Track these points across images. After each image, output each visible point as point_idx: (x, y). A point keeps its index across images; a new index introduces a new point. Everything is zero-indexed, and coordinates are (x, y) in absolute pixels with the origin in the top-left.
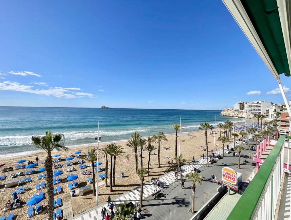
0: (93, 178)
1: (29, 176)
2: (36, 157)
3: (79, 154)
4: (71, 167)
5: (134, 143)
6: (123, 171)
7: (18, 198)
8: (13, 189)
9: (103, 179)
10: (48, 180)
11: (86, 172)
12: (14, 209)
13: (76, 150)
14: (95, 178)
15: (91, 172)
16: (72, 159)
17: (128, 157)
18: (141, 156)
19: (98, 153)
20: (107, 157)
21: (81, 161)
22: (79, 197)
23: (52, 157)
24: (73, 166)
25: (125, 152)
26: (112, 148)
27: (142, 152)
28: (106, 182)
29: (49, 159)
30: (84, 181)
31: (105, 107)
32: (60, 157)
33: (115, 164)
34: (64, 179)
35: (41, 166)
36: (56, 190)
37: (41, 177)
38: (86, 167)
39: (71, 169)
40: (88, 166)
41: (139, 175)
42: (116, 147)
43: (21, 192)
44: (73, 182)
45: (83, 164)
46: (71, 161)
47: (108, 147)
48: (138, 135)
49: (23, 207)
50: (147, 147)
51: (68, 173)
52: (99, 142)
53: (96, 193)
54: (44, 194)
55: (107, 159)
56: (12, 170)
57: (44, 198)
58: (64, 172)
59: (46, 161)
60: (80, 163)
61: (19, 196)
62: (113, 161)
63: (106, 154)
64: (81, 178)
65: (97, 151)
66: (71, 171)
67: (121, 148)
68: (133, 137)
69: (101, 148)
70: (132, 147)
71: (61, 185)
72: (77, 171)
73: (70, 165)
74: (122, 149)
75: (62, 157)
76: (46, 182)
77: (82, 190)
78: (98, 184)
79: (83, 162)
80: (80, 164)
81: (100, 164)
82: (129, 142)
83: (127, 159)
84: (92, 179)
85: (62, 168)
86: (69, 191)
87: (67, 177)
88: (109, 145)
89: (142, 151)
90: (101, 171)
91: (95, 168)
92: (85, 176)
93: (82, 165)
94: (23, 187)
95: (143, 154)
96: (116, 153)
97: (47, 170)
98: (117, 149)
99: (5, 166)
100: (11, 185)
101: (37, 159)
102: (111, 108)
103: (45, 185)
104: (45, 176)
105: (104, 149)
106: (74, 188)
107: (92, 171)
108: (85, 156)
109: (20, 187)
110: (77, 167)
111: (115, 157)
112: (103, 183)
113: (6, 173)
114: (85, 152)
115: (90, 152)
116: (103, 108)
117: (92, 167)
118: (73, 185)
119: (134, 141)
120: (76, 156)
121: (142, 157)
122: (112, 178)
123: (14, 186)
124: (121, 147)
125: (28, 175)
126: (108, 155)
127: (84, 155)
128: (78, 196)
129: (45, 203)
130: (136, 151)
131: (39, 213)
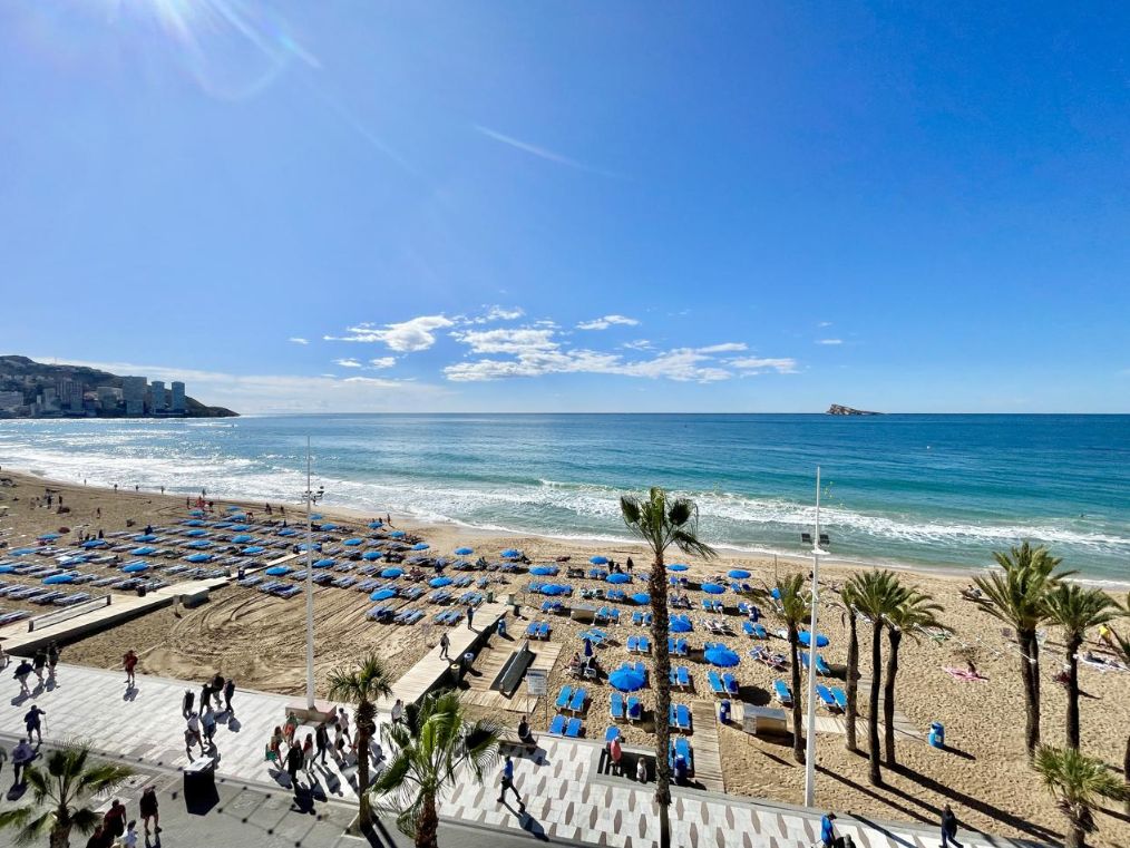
0: (791, 687)
1: (613, 605)
2: (628, 555)
3: (743, 581)
4: (717, 617)
5: (1017, 600)
6: (944, 717)
7: (593, 656)
8: (584, 627)
9: (836, 711)
10: (655, 636)
11: (765, 652)
12: (585, 679)
13: (732, 565)
14: (803, 693)
15: (784, 663)
16: (721, 591)
17: (970, 657)
18: (1070, 680)
19: (815, 596)
20: (853, 624)
21: (750, 606)
22: (741, 733)
23: (668, 571)
24: (724, 617)
25: (950, 629)
26: (883, 592)
27: (1074, 662)
28: (852, 729)
29: (659, 573)
30: (761, 687)
31: (843, 409)
32: (684, 572)
33: (893, 667)
34: (695, 651)
35: (640, 588)
36: (676, 676)
37: (639, 620)
38: (768, 636)
39: (718, 626)
40: (775, 636)
41: (1049, 781)
42: (901, 591)
43: (598, 641)
44: (723, 673)
45: (755, 619)
46: (717, 597)
47: (861, 581)
48: (1043, 557)
49: (601, 684)
50: (1116, 643)
51: (708, 636)
52: (818, 551)
53: (807, 752)
54: (647, 673)
55: (854, 631)
56: (582, 577)
57: (646, 685)
58: (696, 628)
59: (653, 576)
60: (747, 615)
61: (594, 649)
62: (885, 651)
63: (851, 610)
64: (750, 670)
65: (810, 587)
66: (717, 632)
67: (929, 602)
68: (1006, 563)
69: (829, 577)
70: (1000, 617)
71: (691, 667)
72: (736, 640)
73: (714, 612)
74: (932, 610)
75: (692, 575)
76: (652, 640)
77: (753, 715)
78: (812, 722)
79: (757, 616)
80: (746, 618)
81: (822, 643)
82: (981, 585)
83: (965, 668)
84: (789, 691)
85: (691, 613)
86: (712, 697)
87: (707, 648)
88: (867, 576)
89: (1080, 656)
90: (827, 675)
91: (801, 654)
92: (763, 666)
93: (754, 625)
94: (602, 630)
95: (1080, 673)
96: (899, 617)
97: (654, 604)
98: (906, 603)
99: (570, 561)
100: (582, 616)
101: (630, 564)
102: (874, 414)
103: (650, 645)
104: (650, 619)
105: (841, 588)
106: (726, 695)
107: (790, 659)
108: (764, 594)
109: (597, 628)
110: (737, 623)
111: (895, 638)
112: (836, 726)
113: (573, 580)
114: (764, 579)
115: (782, 581)
116: (837, 412)
117: (788, 646)
118: (722, 682)
119: (1014, 587)
120: (734, 586)
121: (1075, 693)
122: (882, 729)
123: (585, 620)
124: (930, 598)
125: (612, 601)
126: (860, 616)
127: (759, 587)
128: (740, 728)
129: (649, 699)
130: (1028, 640)
131: (636, 723)
